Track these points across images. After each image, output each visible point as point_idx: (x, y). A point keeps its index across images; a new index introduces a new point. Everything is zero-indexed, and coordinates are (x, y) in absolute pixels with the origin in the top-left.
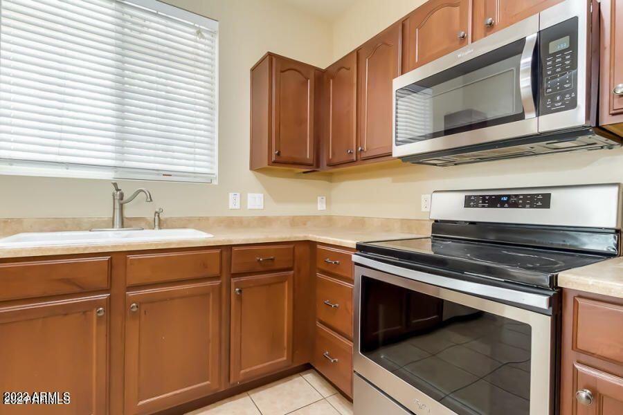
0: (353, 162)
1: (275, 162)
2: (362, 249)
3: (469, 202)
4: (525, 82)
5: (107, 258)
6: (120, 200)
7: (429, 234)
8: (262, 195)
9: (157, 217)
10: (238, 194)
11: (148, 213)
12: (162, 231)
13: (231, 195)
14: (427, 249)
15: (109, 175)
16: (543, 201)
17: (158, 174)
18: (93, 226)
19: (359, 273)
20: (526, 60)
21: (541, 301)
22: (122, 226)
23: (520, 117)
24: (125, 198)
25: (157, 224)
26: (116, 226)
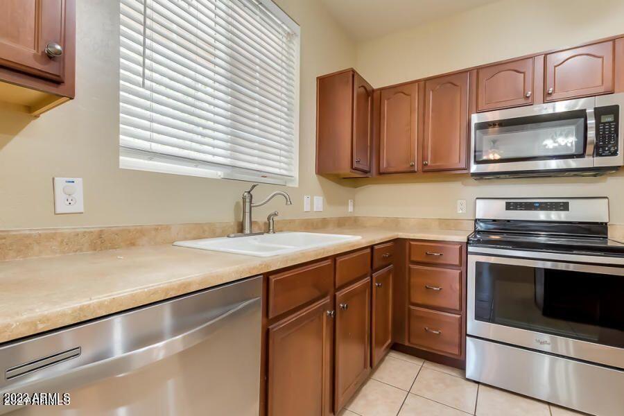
3: (509, 206)
6: (250, 203)
8: (321, 198)
9: (271, 221)
10: (309, 197)
13: (305, 198)
16: (565, 207)
17: (258, 176)
19: (473, 261)
25: (272, 227)
26: (247, 231)
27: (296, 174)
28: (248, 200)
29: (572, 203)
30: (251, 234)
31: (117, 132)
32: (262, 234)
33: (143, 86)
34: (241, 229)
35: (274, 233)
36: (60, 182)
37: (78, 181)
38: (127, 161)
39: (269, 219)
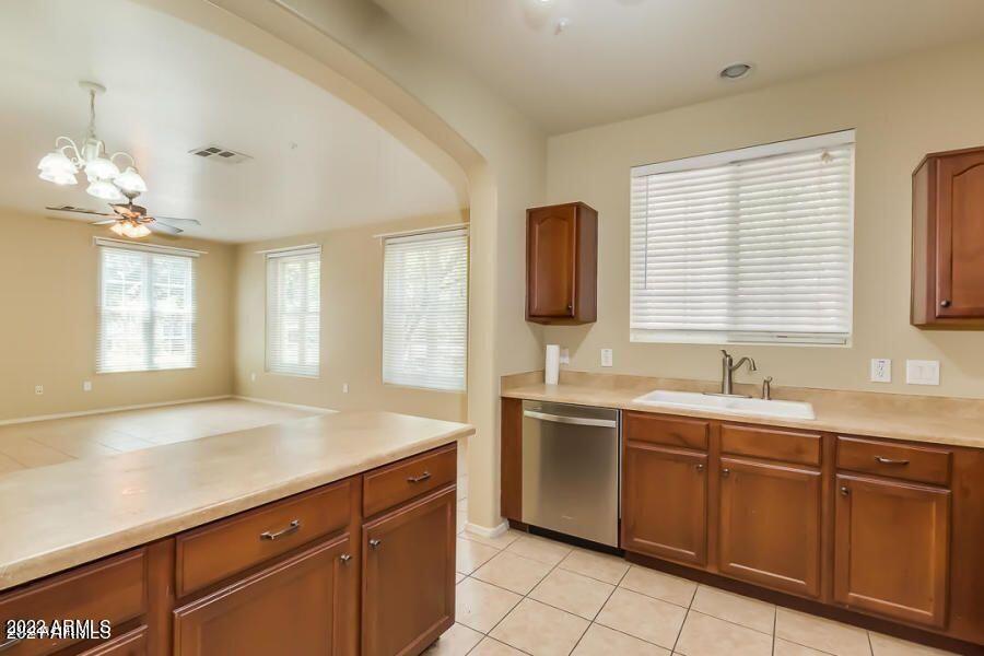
1: (941, 317)
5: (705, 423)
6: (730, 367)
8: (936, 363)
9: (766, 387)
10: (888, 362)
11: (757, 379)
12: (772, 402)
13: (874, 363)
15: (721, 340)
17: (772, 337)
18: (706, 390)
22: (731, 392)
24: (734, 364)
25: (766, 392)
26: (727, 392)
27: (850, 329)
28: (728, 363)
33: (645, 288)
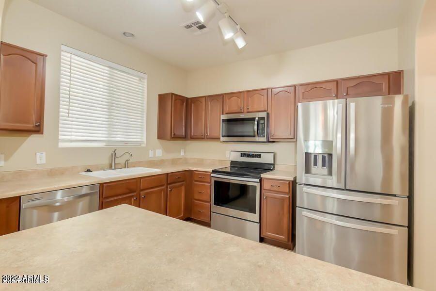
0: (203, 138)
1: (173, 138)
2: (214, 172)
4: (256, 127)
7: (230, 166)
8: (161, 150)
10: (153, 150)
13: (150, 151)
14: (229, 170)
16: (259, 156)
19: (213, 180)
20: (256, 122)
21: (258, 180)
23: (254, 136)
26: (113, 168)
27: (144, 140)
28: (114, 155)
29: (262, 155)
30: (115, 168)
31: (58, 135)
32: (121, 168)
33: (69, 117)
34: (111, 167)
35: (128, 168)
36: (38, 154)
37: (44, 153)
38: (61, 145)
39: (126, 162)
